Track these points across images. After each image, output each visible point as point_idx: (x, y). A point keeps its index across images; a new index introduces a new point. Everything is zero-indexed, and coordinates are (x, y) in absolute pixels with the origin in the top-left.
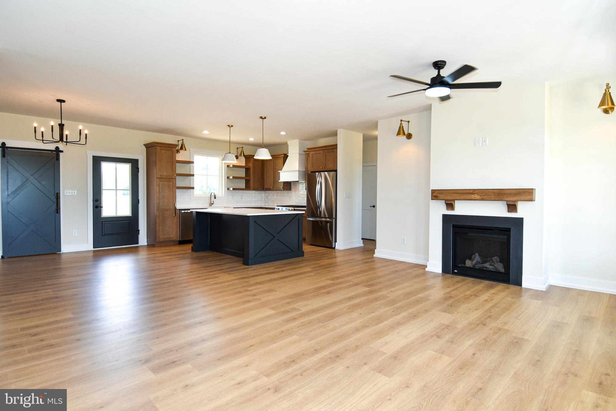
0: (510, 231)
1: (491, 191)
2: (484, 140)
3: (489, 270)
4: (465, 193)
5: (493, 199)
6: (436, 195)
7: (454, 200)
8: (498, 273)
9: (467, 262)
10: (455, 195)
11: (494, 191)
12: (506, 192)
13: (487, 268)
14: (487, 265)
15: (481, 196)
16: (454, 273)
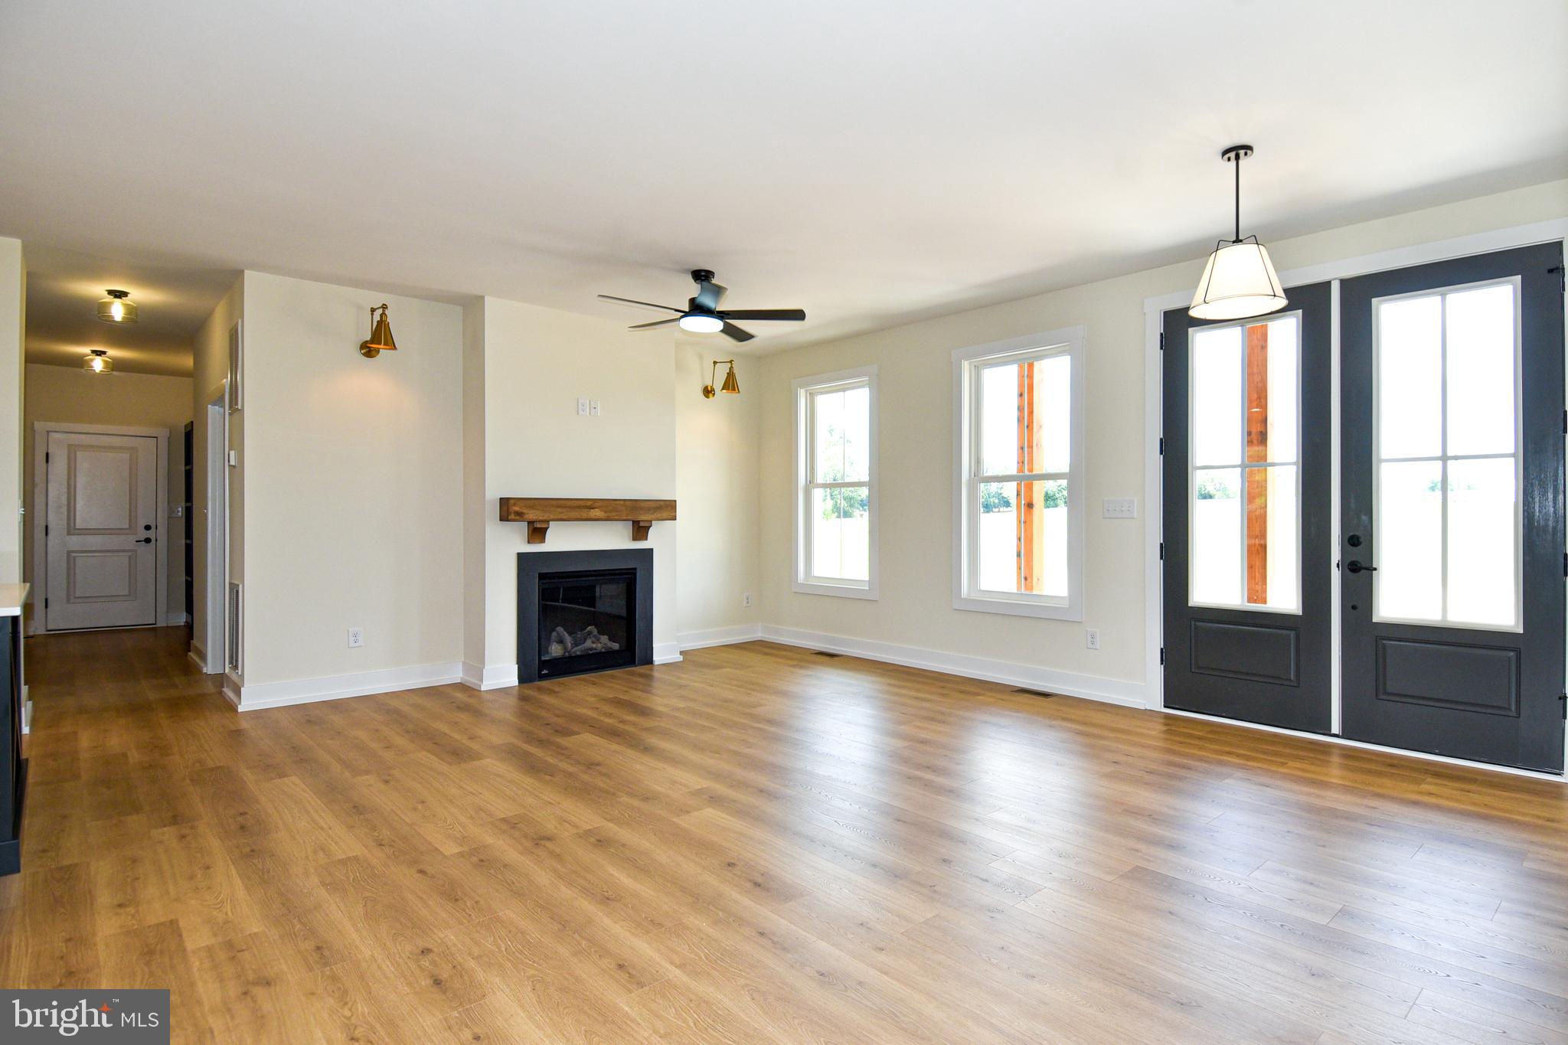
0: (635, 574)
1: (622, 502)
2: (593, 405)
3: (598, 651)
4: (579, 507)
5: (625, 518)
6: (521, 510)
7: (548, 522)
8: (610, 653)
9: (553, 648)
10: (559, 510)
11: (627, 503)
12: (643, 504)
13: (591, 649)
14: (588, 644)
15: (605, 512)
16: (542, 677)
